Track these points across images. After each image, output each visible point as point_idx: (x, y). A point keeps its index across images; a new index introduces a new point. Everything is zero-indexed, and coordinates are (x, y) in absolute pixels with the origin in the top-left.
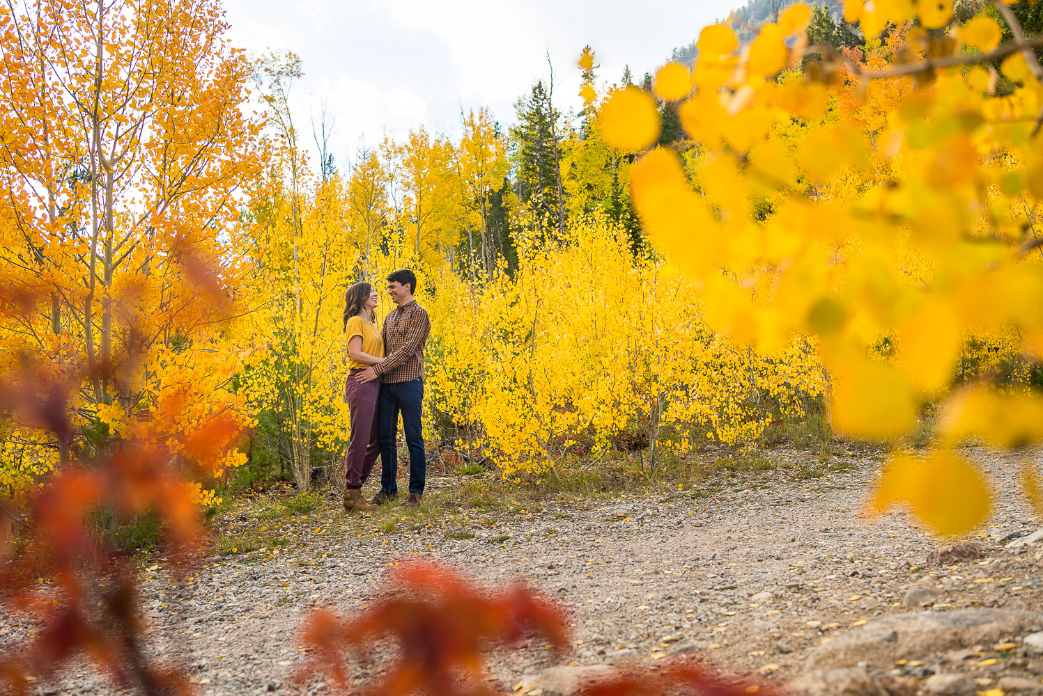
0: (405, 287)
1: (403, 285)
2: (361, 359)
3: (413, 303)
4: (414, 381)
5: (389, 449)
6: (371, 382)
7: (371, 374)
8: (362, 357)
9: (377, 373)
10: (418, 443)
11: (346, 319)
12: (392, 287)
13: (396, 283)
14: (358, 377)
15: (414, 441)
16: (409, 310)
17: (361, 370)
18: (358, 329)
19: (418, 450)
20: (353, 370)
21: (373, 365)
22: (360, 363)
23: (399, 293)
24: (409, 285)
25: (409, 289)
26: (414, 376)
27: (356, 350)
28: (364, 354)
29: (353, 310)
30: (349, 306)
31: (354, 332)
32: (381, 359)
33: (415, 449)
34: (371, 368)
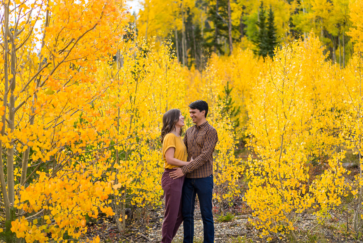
0: (202, 113)
1: (201, 111)
2: (174, 163)
3: (206, 124)
4: (208, 178)
5: (189, 221)
6: (179, 178)
7: (179, 173)
8: (175, 162)
9: (184, 172)
10: (210, 218)
11: (163, 134)
12: (193, 113)
13: (197, 111)
14: (171, 174)
15: (207, 217)
16: (204, 128)
17: (172, 170)
18: (173, 142)
19: (210, 223)
20: (167, 169)
21: (181, 167)
22: (172, 165)
23: (198, 117)
24: (204, 111)
25: (204, 114)
26: (208, 175)
27: (170, 157)
28: (175, 160)
29: (167, 129)
30: (165, 125)
31: (170, 144)
32: (186, 163)
33: (208, 223)
34: (179, 169)
